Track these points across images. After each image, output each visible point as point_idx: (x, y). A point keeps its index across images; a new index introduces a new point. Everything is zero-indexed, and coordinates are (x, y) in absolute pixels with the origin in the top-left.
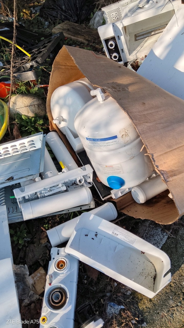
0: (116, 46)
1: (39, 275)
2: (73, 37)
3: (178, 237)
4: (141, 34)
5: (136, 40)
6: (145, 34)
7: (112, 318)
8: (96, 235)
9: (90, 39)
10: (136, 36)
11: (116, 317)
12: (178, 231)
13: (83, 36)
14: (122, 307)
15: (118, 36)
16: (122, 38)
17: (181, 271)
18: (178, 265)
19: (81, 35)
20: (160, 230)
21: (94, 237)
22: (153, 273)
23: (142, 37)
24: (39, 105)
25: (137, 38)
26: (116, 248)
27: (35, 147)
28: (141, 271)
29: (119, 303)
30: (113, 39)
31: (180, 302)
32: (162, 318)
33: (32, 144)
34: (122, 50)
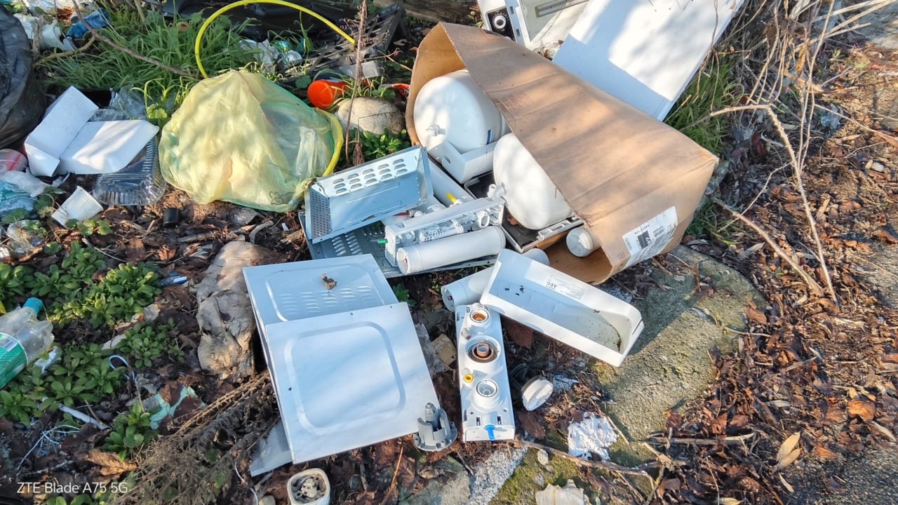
0: (508, 24)
1: (442, 343)
2: (415, 14)
3: (648, 299)
4: (546, 5)
5: (538, 16)
6: (555, 5)
7: (562, 393)
8: (522, 289)
9: (448, 17)
10: (538, 10)
11: (567, 392)
12: (647, 291)
13: (434, 11)
14: (576, 381)
15: (512, 8)
16: (518, 10)
17: (657, 341)
18: (653, 334)
19: (431, 10)
20: (619, 289)
21: (519, 292)
22: (616, 339)
23: (549, 10)
24: (392, 114)
25: (540, 13)
26: (554, 307)
27: (406, 170)
28: (598, 336)
29: (570, 376)
30: (503, 11)
31: (661, 380)
32: (637, 396)
33: (400, 164)
34: (518, 31)
